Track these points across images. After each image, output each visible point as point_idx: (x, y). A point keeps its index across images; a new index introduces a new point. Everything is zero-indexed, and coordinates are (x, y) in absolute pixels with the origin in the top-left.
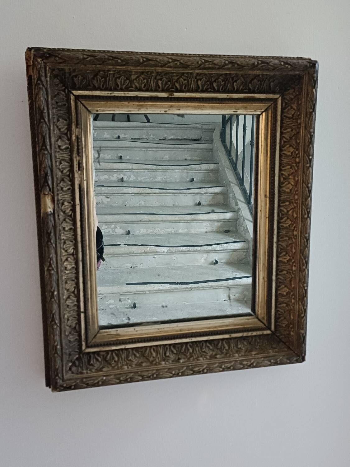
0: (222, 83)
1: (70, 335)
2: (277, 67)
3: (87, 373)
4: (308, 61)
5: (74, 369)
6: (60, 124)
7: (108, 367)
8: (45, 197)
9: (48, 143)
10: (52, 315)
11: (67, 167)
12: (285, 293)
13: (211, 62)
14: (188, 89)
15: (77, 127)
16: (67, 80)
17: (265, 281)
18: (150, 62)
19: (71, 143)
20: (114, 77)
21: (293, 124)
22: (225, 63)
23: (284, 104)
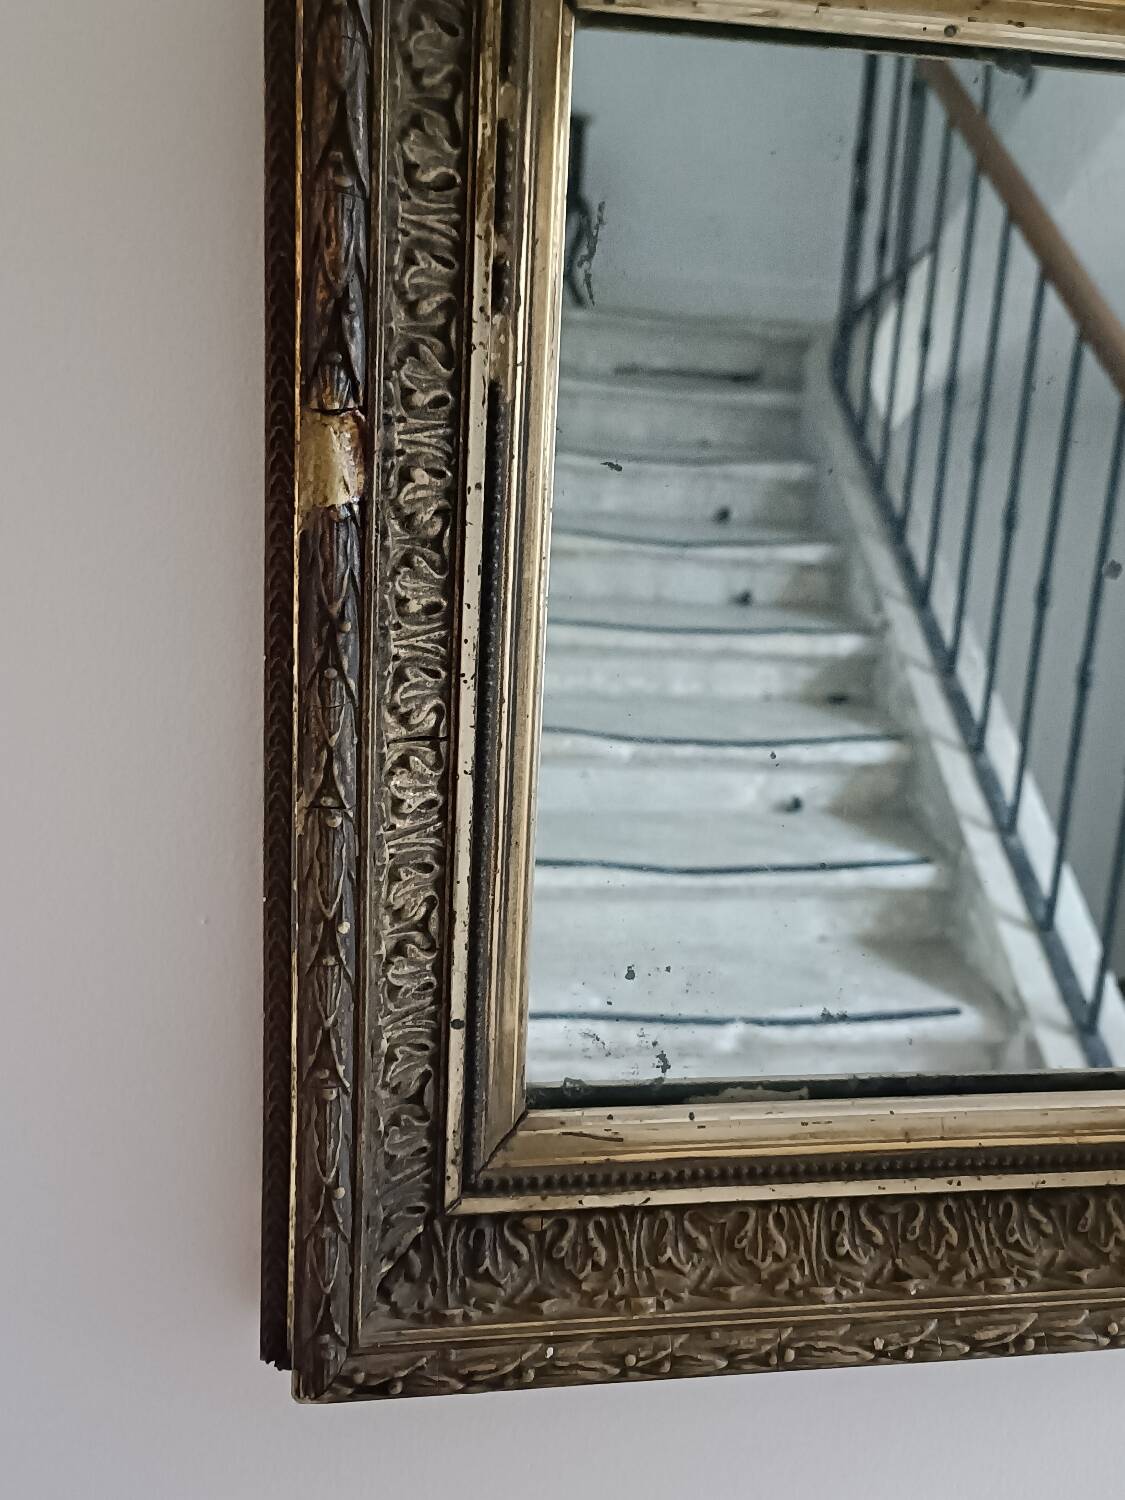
1: (394, 1130)
3: (466, 1317)
5: (401, 1292)
6: (423, 46)
7: (566, 1296)
8: (325, 425)
9: (362, 132)
10: (320, 1035)
11: (439, 283)
15: (504, 76)
19: (466, 160)
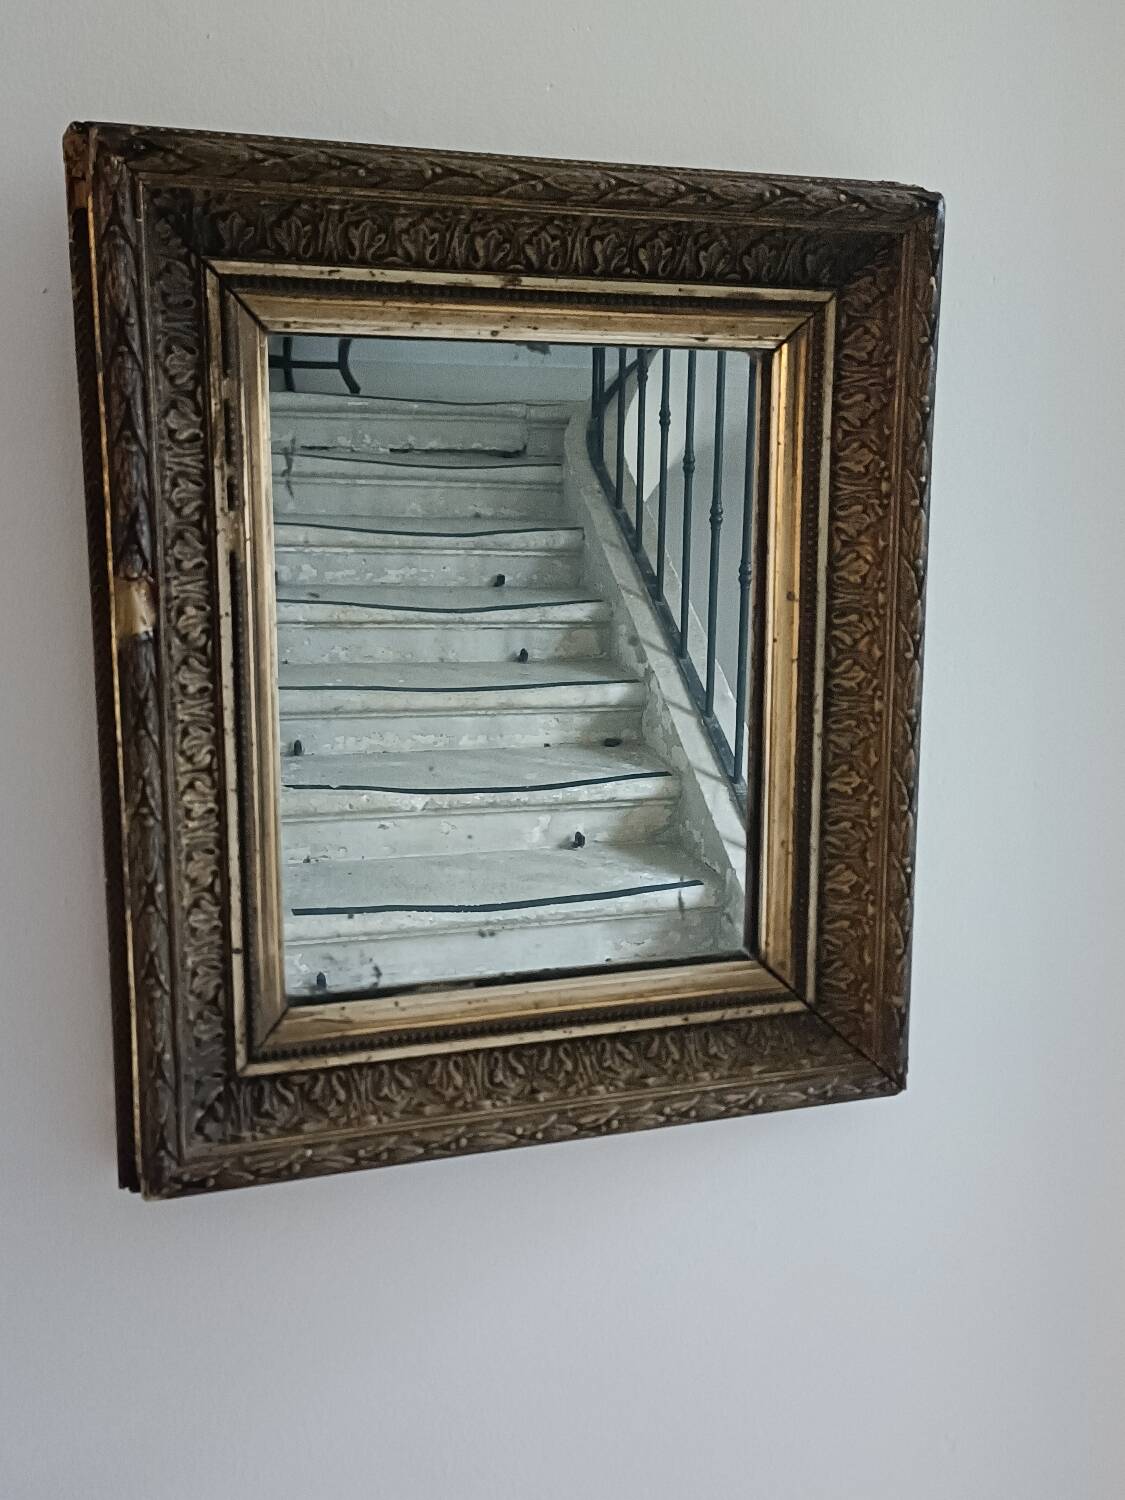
0: (667, 251)
1: (199, 1021)
2: (827, 210)
3: (254, 1138)
4: (916, 193)
5: (211, 1128)
6: (176, 362)
7: (319, 1121)
8: (129, 587)
9: (141, 420)
10: (147, 957)
11: (192, 496)
12: (846, 889)
13: (635, 185)
14: (562, 265)
15: (224, 373)
16: (195, 226)
17: (787, 853)
18: (456, 178)
19: (205, 424)
20: (341, 220)
21: (871, 381)
22: (676, 189)
23: (844, 321)
